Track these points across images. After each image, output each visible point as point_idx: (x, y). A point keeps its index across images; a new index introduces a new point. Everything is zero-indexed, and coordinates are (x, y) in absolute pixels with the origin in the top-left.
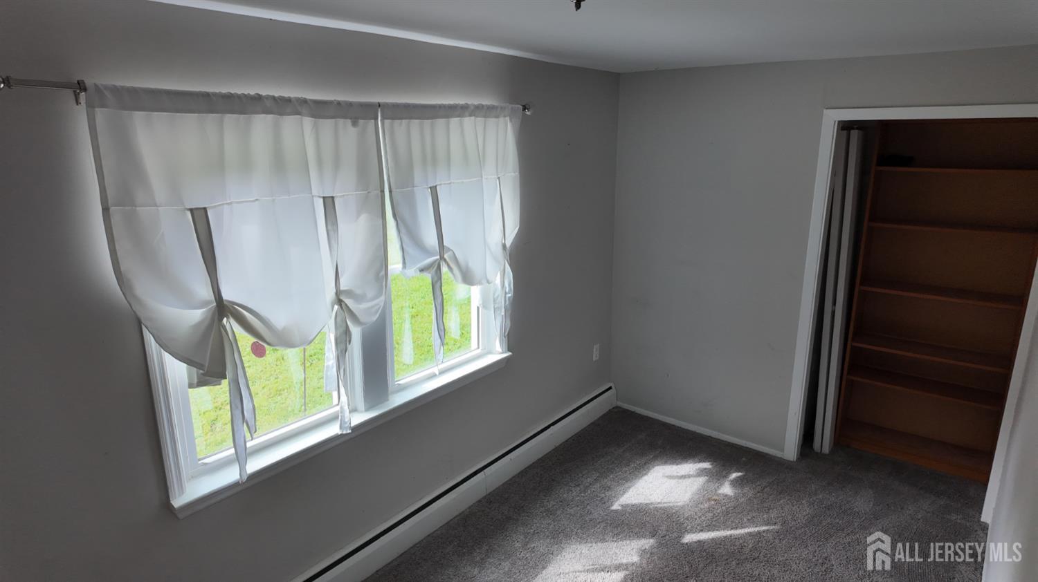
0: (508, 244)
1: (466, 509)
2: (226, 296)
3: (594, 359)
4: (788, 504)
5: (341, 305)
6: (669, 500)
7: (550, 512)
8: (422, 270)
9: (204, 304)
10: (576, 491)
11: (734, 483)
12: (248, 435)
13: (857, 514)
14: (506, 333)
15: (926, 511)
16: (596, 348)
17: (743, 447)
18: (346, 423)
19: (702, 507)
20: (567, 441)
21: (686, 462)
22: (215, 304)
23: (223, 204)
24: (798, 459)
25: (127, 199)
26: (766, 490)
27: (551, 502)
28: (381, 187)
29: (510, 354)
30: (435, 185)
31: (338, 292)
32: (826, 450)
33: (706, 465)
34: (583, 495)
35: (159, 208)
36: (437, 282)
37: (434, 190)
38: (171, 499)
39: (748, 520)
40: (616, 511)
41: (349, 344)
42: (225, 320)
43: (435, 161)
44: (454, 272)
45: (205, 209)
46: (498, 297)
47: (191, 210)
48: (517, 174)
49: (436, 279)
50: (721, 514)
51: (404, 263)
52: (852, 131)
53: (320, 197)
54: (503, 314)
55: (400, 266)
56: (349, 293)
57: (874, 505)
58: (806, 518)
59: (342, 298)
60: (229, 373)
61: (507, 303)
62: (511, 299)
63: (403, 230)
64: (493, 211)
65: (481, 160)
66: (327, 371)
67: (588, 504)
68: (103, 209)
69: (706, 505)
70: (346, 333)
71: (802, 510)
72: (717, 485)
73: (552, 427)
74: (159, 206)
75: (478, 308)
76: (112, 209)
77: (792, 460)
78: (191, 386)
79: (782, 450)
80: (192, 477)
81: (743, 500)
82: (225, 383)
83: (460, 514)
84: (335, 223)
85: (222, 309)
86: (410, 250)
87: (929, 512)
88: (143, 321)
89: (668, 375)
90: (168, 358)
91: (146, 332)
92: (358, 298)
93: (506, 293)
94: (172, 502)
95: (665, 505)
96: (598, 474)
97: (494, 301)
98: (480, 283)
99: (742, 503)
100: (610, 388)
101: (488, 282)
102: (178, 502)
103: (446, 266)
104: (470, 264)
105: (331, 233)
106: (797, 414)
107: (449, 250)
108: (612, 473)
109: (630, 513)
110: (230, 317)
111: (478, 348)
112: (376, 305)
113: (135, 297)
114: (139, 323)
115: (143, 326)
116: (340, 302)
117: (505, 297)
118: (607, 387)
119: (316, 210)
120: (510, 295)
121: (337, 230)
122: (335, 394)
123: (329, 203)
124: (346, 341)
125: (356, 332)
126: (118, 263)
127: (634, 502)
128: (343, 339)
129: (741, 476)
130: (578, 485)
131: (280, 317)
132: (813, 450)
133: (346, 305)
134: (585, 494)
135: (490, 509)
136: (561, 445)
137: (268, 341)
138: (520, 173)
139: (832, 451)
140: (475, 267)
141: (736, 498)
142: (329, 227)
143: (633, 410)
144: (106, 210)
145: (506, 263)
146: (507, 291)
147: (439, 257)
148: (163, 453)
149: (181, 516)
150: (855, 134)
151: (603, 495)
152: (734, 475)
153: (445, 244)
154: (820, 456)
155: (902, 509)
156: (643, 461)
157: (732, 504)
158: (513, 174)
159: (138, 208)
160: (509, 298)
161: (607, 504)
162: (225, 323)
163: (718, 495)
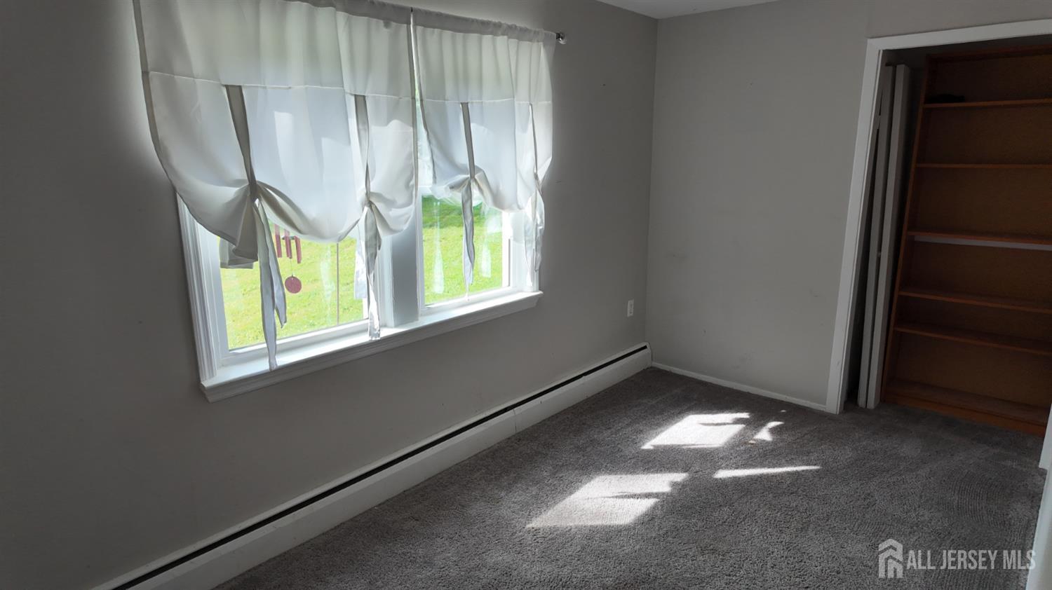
0: (541, 176)
1: (495, 445)
2: (260, 177)
3: (629, 315)
4: (830, 449)
5: (370, 207)
6: (703, 443)
7: (579, 449)
8: (452, 188)
9: (236, 183)
10: (606, 433)
11: (772, 431)
12: (277, 321)
13: (903, 459)
14: (537, 268)
15: (978, 458)
16: (630, 303)
17: (782, 401)
18: (375, 330)
19: (738, 449)
20: (599, 393)
21: (723, 412)
22: (248, 184)
23: (257, 87)
24: (840, 413)
25: (166, 66)
26: (806, 436)
27: (581, 441)
28: (412, 94)
29: (540, 292)
30: (466, 102)
31: (368, 194)
32: (872, 404)
33: (745, 415)
34: (614, 436)
35: (196, 80)
36: (467, 201)
37: (465, 106)
38: (201, 380)
39: (787, 461)
40: (648, 451)
41: (379, 249)
42: (257, 202)
43: (467, 80)
44: (485, 194)
45: (240, 87)
46: (529, 230)
47: (227, 87)
48: (550, 102)
49: (466, 197)
50: (757, 456)
51: (435, 177)
52: (898, 66)
53: (352, 94)
54: (534, 247)
55: (431, 181)
56: (379, 196)
57: (921, 451)
58: (848, 461)
59: (373, 200)
60: (260, 255)
61: (539, 235)
62: (542, 231)
63: (433, 141)
64: (525, 138)
65: (514, 85)
66: (357, 277)
67: (618, 444)
68: (142, 72)
69: (742, 448)
70: (376, 237)
71: (846, 454)
72: (754, 431)
73: (584, 377)
74: (196, 78)
75: (509, 240)
76: (151, 73)
77: (835, 413)
78: (223, 265)
79: (825, 404)
80: (223, 366)
81: (781, 444)
82: (256, 264)
83: (489, 448)
84: (366, 122)
85: (254, 189)
86: (441, 163)
87: (981, 459)
88: (178, 190)
89: (705, 331)
90: (201, 231)
91: (180, 201)
92: (390, 203)
93: (537, 225)
94: (202, 383)
95: (699, 446)
96: (630, 420)
97: (526, 232)
98: (510, 208)
99: (781, 447)
100: (645, 347)
101: (520, 208)
102: (207, 383)
103: (477, 188)
104: (501, 188)
105: (362, 132)
106: (840, 364)
107: (480, 170)
108: (645, 419)
109: (661, 452)
110: (263, 199)
111: (509, 285)
112: (406, 214)
113: (171, 167)
114: (174, 191)
115: (178, 195)
116: (370, 204)
117: (536, 229)
118: (643, 346)
119: (347, 106)
120: (541, 227)
121: (368, 129)
122: (365, 301)
123: (360, 101)
124: (376, 245)
125: (387, 240)
126: (156, 128)
127: (666, 444)
128: (373, 243)
129: (782, 425)
130: (610, 428)
131: (311, 209)
132: (858, 405)
133: (376, 207)
134: (616, 435)
135: (518, 445)
136: (592, 396)
137: (299, 228)
138: (553, 101)
139: (878, 407)
140: (506, 190)
141: (773, 443)
142: (361, 127)
143: (668, 370)
144: (145, 74)
145: (538, 192)
146: (539, 222)
147: (469, 176)
148: (196, 337)
149: (211, 399)
150: (901, 70)
151: (635, 437)
152: (773, 424)
153: (476, 164)
154: (865, 410)
155: (952, 455)
156: (677, 411)
157: (770, 448)
158: (546, 102)
159: (176, 77)
160: (540, 230)
161: (639, 445)
162: (257, 205)
163: (755, 440)
